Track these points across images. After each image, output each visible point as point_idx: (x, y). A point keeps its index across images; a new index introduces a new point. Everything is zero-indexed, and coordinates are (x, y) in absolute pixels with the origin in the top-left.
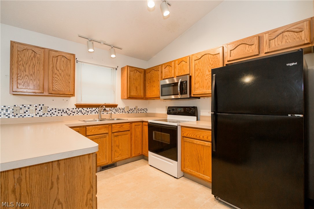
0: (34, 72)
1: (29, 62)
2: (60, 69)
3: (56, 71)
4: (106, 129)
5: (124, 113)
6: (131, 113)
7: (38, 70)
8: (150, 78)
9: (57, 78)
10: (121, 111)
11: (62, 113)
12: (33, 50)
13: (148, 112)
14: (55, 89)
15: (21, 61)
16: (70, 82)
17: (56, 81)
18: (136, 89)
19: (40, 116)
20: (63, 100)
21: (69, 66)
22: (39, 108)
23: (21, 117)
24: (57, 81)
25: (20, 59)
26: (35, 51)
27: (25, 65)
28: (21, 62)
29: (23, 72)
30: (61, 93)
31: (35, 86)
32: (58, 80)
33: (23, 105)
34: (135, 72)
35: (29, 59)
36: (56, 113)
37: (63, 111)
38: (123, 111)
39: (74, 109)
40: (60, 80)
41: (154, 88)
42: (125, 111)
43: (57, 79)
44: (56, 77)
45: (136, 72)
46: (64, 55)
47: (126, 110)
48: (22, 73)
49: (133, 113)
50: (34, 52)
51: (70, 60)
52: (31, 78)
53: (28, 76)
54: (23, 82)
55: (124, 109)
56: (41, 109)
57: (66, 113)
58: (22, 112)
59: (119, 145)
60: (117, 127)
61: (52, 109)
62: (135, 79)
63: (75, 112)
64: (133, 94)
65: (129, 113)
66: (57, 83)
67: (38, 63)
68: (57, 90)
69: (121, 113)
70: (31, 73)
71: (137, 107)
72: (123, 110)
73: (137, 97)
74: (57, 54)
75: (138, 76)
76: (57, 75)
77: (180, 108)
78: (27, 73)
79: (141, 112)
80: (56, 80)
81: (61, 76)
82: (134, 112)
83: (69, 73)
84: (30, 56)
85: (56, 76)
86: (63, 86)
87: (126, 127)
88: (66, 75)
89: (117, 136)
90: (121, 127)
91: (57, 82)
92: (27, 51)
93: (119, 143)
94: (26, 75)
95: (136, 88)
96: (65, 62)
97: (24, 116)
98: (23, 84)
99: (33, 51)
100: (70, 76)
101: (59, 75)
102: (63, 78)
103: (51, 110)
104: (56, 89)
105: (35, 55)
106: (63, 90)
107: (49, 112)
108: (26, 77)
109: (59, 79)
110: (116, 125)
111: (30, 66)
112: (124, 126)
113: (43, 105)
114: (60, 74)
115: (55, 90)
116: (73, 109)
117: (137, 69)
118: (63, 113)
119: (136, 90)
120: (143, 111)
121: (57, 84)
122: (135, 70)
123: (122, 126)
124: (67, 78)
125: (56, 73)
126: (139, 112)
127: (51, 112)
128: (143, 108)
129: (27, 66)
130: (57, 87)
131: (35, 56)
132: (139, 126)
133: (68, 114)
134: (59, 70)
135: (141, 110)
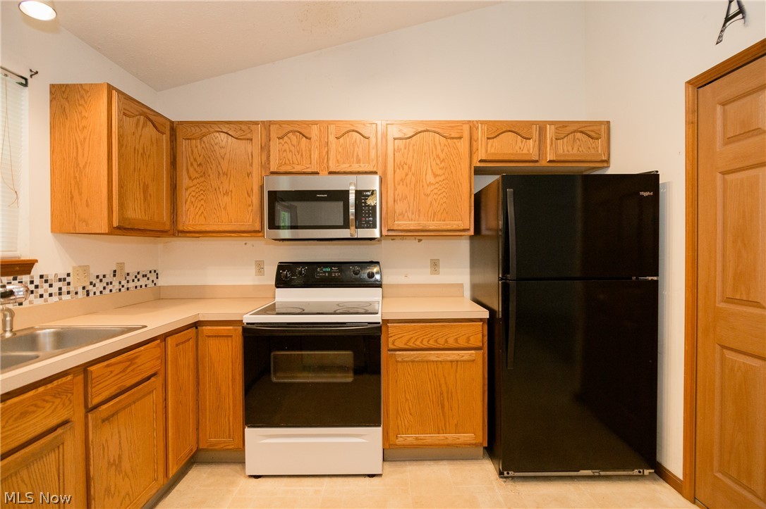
4: (57, 401)
5: (65, 297)
6: (98, 293)
8: (199, 160)
10: (51, 290)
13: (160, 282)
18: (144, 192)
34: (138, 120)
38: (65, 289)
41: (226, 199)
42: (71, 288)
45: (144, 125)
47: (76, 284)
49: (107, 291)
55: (68, 279)
59: (120, 457)
60: (111, 372)
62: (141, 151)
64: (136, 213)
65: (91, 294)
69: (55, 298)
71: (121, 265)
72: (60, 284)
73: (149, 228)
75: (152, 143)
77: (325, 267)
79: (138, 284)
82: (110, 287)
87: (147, 361)
89: (113, 415)
90: (131, 368)
93: (121, 448)
95: (145, 189)
110: (108, 366)
112: (139, 361)
117: (150, 117)
119: (145, 199)
120: (143, 281)
122: (140, 115)
123: (132, 360)
126: (131, 285)
128: (144, 270)
132: (187, 344)
135: (138, 276)
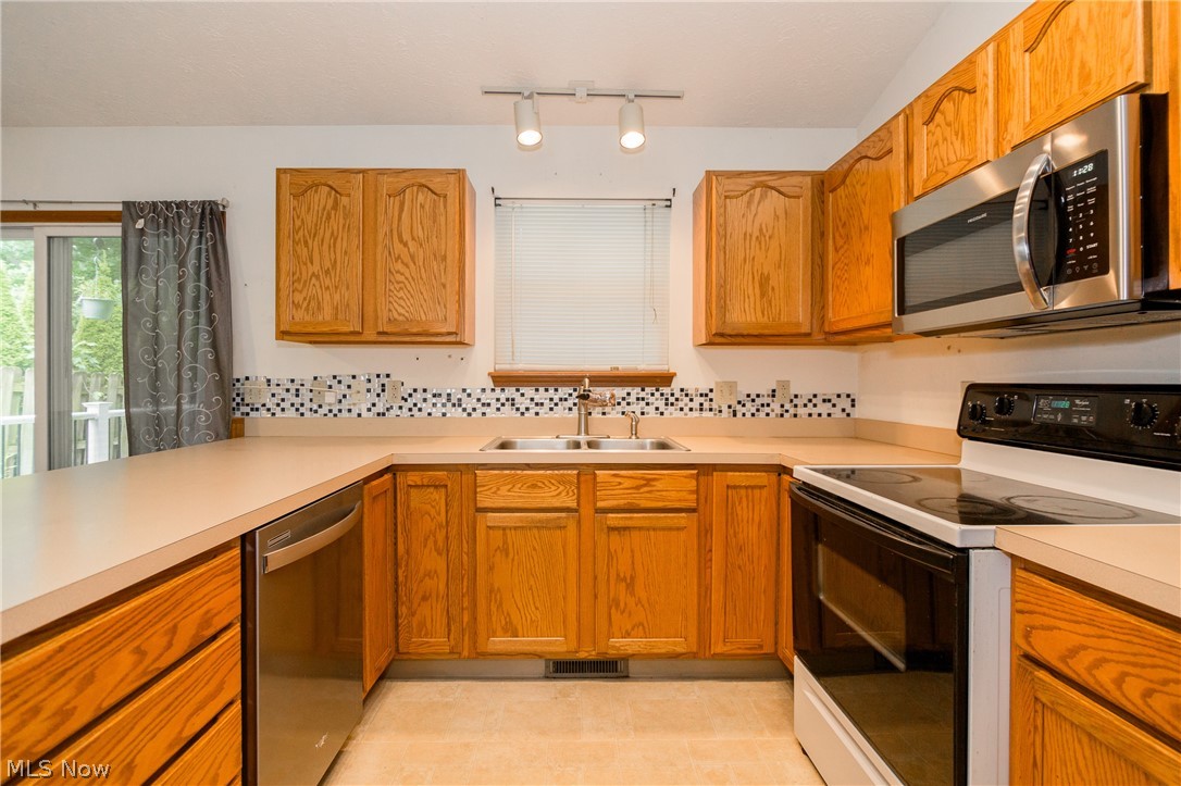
0: (335, 262)
1: (323, 227)
2: (413, 239)
3: (398, 247)
4: (562, 488)
5: (706, 414)
6: (748, 415)
7: (346, 252)
8: (844, 216)
9: (402, 274)
10: (691, 405)
11: (444, 405)
12: (330, 183)
13: (857, 413)
14: (396, 316)
15: (300, 228)
16: (444, 286)
17: (397, 286)
18: (761, 285)
19: (379, 414)
20: (450, 356)
21: (443, 219)
22: (376, 385)
23: (331, 415)
24: (402, 285)
25: (298, 223)
26: (334, 186)
27: (310, 242)
28: (301, 233)
29: (305, 264)
30: (415, 330)
31: (337, 308)
32: (406, 282)
33: (335, 377)
34: (752, 196)
35: (321, 218)
36: (427, 408)
37: (449, 400)
38: (706, 405)
39: (488, 391)
40: (410, 279)
41: (868, 271)
42: (714, 406)
43: (402, 278)
44: (398, 272)
45: (763, 197)
46: (423, 181)
47: (720, 401)
48: (304, 268)
49: (762, 414)
50: (333, 192)
51: (445, 197)
52: (327, 282)
53: (318, 277)
54: (305, 299)
55: (711, 395)
56: (383, 391)
57: (460, 405)
58: (330, 398)
59: (632, 578)
60: (620, 484)
61: (415, 390)
62: (756, 233)
63: (489, 405)
64: (744, 314)
65: (739, 415)
66: (401, 294)
67: (344, 225)
68: (401, 318)
69: (696, 414)
70: (327, 264)
71: (785, 385)
72: (702, 400)
73: (766, 332)
74: (402, 182)
75: (777, 217)
76: (402, 262)
77: (1059, 399)
78: (316, 268)
79: (815, 411)
80: (398, 283)
81: (415, 264)
82: (767, 410)
83: (443, 247)
84: (324, 209)
85: (399, 266)
86: (423, 302)
87: (677, 490)
88: (432, 257)
89: (625, 529)
90: (646, 489)
91: (401, 288)
92: (316, 191)
93: (633, 568)
94: (313, 274)
95: (764, 281)
96: (427, 207)
97: (336, 412)
98: (305, 304)
99: (331, 187)
100: (444, 258)
101: (407, 259)
102: (423, 270)
103: (410, 395)
104: (400, 314)
105: (336, 198)
106: (424, 318)
107: (406, 400)
108: (314, 280)
109: (408, 275)
110: (614, 475)
111: (322, 241)
112: (659, 485)
113: (388, 376)
114: (412, 258)
115: (395, 319)
116: (484, 390)
117: (765, 182)
118: (449, 405)
119: (763, 295)
120: (824, 409)
121: (401, 298)
122: (754, 187)
123: (649, 482)
124: (435, 267)
125: (399, 257)
126: (801, 411)
127: (411, 402)
128: (830, 392)
129: (316, 243)
130: (405, 306)
131: (335, 206)
132: (757, 492)
133: (464, 410)
134: (410, 244)
135: (814, 401)
